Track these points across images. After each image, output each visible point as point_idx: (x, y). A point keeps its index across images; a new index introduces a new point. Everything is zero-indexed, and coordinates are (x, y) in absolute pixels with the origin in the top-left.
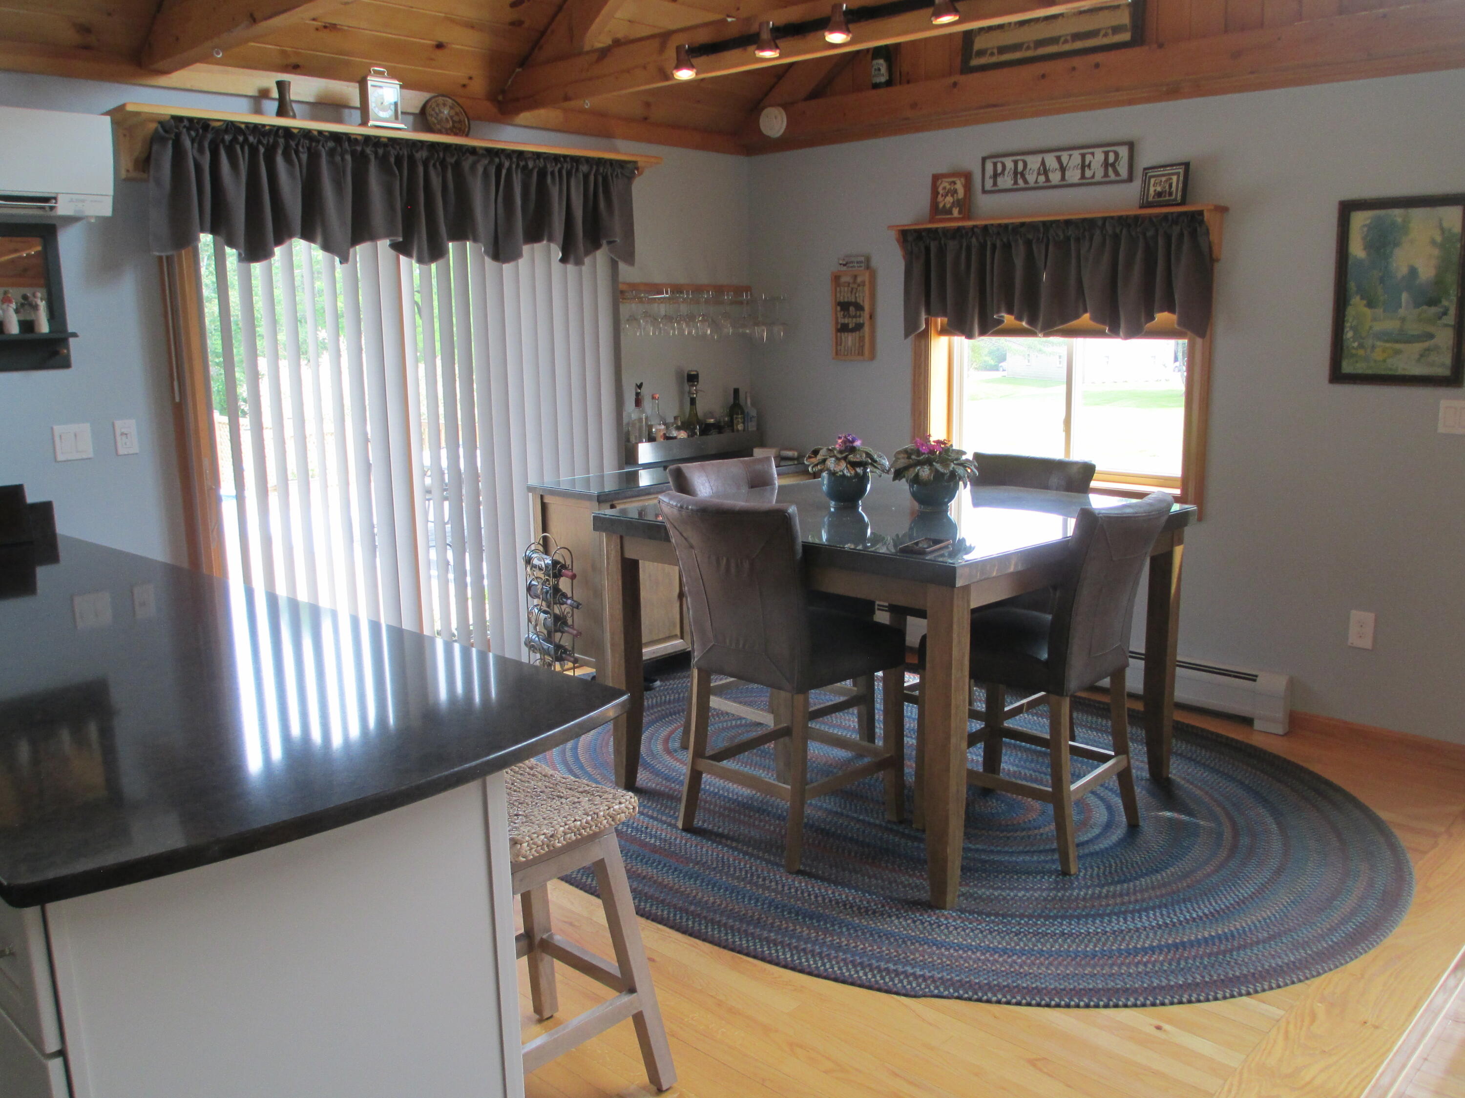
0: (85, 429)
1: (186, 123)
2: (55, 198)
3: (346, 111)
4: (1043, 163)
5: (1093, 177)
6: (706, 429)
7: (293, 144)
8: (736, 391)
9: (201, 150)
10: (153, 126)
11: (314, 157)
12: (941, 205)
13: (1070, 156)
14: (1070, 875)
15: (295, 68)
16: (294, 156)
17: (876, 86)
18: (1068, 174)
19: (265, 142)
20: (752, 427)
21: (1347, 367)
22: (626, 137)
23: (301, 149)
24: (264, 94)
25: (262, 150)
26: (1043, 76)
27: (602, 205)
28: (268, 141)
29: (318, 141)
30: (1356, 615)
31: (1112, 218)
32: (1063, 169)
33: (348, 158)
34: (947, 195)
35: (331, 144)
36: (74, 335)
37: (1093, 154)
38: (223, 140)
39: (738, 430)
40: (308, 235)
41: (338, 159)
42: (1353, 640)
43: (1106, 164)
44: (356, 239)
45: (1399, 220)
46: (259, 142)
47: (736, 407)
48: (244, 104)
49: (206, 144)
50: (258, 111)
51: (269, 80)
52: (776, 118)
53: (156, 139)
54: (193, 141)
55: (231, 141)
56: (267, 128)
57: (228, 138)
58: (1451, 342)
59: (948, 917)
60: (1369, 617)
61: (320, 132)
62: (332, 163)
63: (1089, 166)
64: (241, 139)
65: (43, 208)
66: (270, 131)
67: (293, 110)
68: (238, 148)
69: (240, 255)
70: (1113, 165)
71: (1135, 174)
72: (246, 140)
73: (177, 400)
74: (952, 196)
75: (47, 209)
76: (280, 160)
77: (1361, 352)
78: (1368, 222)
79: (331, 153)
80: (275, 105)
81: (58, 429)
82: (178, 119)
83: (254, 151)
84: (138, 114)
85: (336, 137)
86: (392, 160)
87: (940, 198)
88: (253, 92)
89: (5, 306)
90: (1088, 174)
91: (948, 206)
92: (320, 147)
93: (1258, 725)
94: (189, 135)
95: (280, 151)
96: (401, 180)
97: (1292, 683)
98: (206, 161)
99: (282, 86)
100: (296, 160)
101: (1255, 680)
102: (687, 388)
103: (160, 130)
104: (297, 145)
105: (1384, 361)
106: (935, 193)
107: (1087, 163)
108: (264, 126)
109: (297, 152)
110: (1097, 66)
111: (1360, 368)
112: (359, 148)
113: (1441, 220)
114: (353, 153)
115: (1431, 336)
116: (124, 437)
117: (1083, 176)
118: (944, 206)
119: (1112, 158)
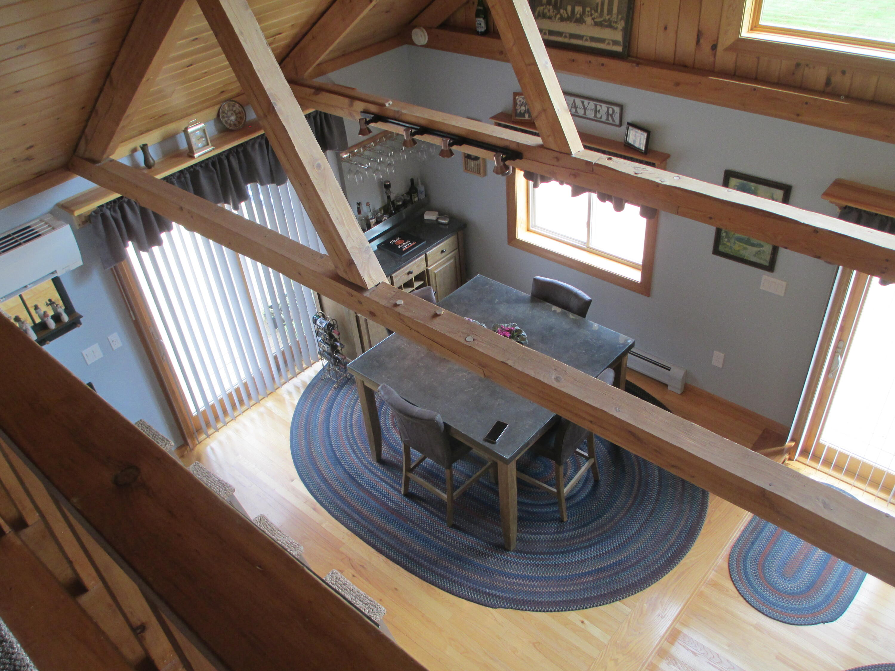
0: (96, 346)
1: (105, 206)
4: (574, 102)
5: (601, 118)
6: (397, 209)
8: (412, 180)
9: (115, 212)
10: (89, 214)
12: (518, 111)
13: (589, 103)
14: (564, 522)
17: (478, 33)
18: (587, 112)
20: (422, 196)
21: (721, 248)
26: (573, 61)
27: (326, 129)
30: (716, 353)
32: (585, 109)
33: (188, 177)
34: (521, 106)
35: (178, 175)
37: (601, 106)
39: (415, 202)
41: (183, 179)
42: (714, 362)
43: (608, 113)
45: (753, 188)
47: (412, 189)
49: (117, 208)
52: (421, 36)
54: (110, 211)
58: (770, 251)
60: (722, 355)
62: (180, 183)
63: (599, 111)
70: (611, 115)
71: (623, 122)
73: (134, 319)
74: (525, 106)
77: (728, 244)
78: (738, 184)
79: (179, 179)
80: (142, 158)
81: (85, 352)
84: (81, 215)
86: (210, 166)
87: (518, 107)
90: (598, 116)
91: (522, 112)
92: (173, 179)
93: (669, 388)
94: (107, 208)
96: (217, 174)
97: (687, 374)
98: (119, 216)
99: (144, 150)
101: (669, 370)
102: (385, 190)
103: (93, 214)
105: (739, 251)
106: (515, 103)
107: (598, 110)
110: (603, 65)
111: (727, 251)
112: (192, 170)
113: (773, 194)
114: (190, 174)
115: (762, 246)
116: (114, 342)
117: (595, 116)
118: (520, 111)
119: (611, 112)
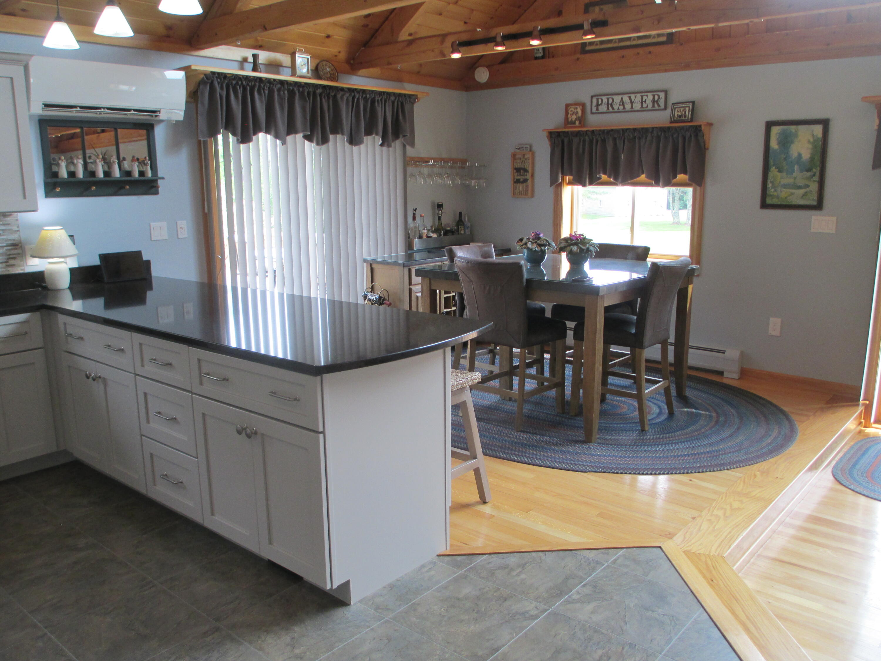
0: (164, 224)
1: (217, 75)
2: (159, 111)
3: (281, 68)
4: (622, 99)
5: (647, 107)
6: (446, 233)
7: (262, 85)
8: (460, 214)
9: (222, 88)
10: (202, 76)
11: (271, 92)
12: (570, 120)
13: (636, 96)
14: (645, 431)
15: (260, 47)
16: (262, 91)
17: (536, 58)
18: (634, 105)
19: (250, 84)
20: (468, 232)
21: (769, 201)
22: (410, 82)
23: (265, 88)
24: (245, 60)
25: (248, 88)
26: (623, 57)
27: (401, 117)
28: (252, 84)
29: (273, 84)
30: (772, 320)
31: (656, 128)
32: (632, 103)
33: (286, 92)
34: (573, 114)
35: (279, 86)
36: (163, 178)
37: (647, 96)
38: (232, 83)
39: (461, 234)
40: (267, 132)
41: (282, 93)
42: (771, 332)
43: (654, 101)
44: (289, 133)
45: (793, 131)
46: (248, 84)
47: (460, 222)
48: (236, 65)
49: (224, 85)
50: (242, 69)
51: (249, 53)
52: (483, 73)
53: (202, 82)
54: (218, 84)
55: (235, 84)
56: (252, 77)
57: (234, 82)
58: (817, 189)
59: (594, 445)
60: (779, 321)
61: (275, 80)
62: (279, 95)
63: (645, 101)
64: (240, 83)
65: (152, 116)
66: (253, 79)
67: (260, 69)
68: (238, 87)
69: (238, 140)
70: (657, 102)
71: (667, 106)
72: (242, 83)
73: (206, 211)
74: (576, 115)
75: (154, 116)
76: (256, 93)
77: (775, 194)
78: (779, 131)
79: (279, 90)
80: (251, 66)
81: (152, 224)
82: (213, 73)
83: (245, 89)
84: (196, 70)
85: (282, 82)
86: (306, 94)
87: (569, 116)
88: (240, 59)
89: (133, 163)
90: (645, 105)
91: (573, 120)
92: (274, 87)
93: (726, 375)
94: (217, 80)
95: (256, 89)
96: (309, 103)
97: (742, 353)
98: (224, 94)
99: (255, 56)
100: (263, 93)
101: (724, 353)
102: (437, 211)
103: (205, 78)
104: (264, 86)
105: (786, 198)
106: (567, 113)
107: (644, 100)
108: (250, 76)
109: (264, 89)
110: (650, 53)
111: (775, 201)
112: (291, 88)
113: (813, 131)
114: (289, 90)
115: (807, 186)
116: (181, 229)
117: (642, 107)
118: (572, 120)
119: (656, 98)
